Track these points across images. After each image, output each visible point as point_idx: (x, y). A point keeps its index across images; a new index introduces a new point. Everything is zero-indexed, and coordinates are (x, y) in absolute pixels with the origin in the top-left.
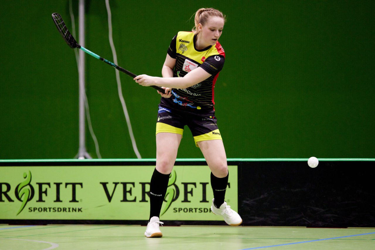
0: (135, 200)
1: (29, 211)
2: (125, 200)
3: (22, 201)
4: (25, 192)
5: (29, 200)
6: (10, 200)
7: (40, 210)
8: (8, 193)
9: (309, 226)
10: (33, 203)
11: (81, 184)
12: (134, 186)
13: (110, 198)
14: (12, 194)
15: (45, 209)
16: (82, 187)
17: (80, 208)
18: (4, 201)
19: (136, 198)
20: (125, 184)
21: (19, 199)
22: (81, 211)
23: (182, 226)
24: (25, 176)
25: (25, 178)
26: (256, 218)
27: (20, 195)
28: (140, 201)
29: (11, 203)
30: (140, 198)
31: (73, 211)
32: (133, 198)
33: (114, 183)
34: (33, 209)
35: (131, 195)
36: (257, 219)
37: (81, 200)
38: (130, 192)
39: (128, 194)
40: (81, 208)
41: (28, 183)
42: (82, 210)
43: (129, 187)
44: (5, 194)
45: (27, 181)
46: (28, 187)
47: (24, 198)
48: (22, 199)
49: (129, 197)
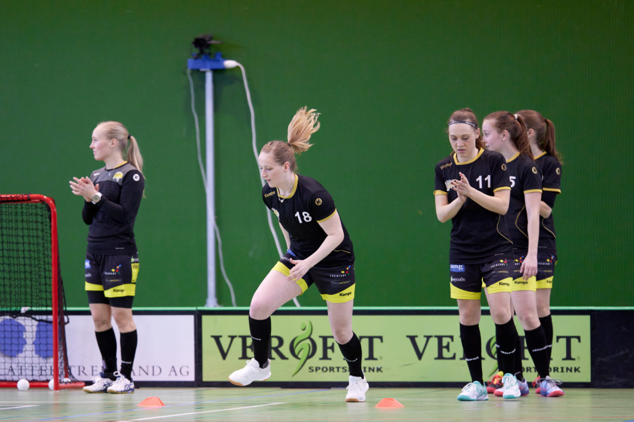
0: (454, 358)
1: (310, 372)
2: (440, 357)
3: (299, 359)
4: (304, 348)
5: (309, 357)
6: (283, 357)
7: (325, 369)
8: (281, 349)
10: (315, 361)
11: (381, 338)
12: (452, 340)
13: (420, 355)
14: (285, 350)
15: (332, 369)
16: (382, 341)
17: (379, 367)
18: (274, 359)
19: (455, 354)
20: (440, 338)
21: (296, 357)
22: (381, 371)
24: (303, 328)
25: (304, 330)
26: (614, 378)
27: (296, 351)
28: (461, 359)
29: (285, 361)
30: (460, 354)
31: (369, 371)
32: (450, 355)
33: (425, 336)
34: (314, 369)
35: (448, 351)
36: (615, 380)
37: (381, 358)
38: (447, 347)
39: (445, 350)
40: (381, 368)
41: (307, 336)
42: (382, 369)
43: (445, 341)
44: (276, 349)
45: (306, 333)
46: (308, 341)
47: (303, 355)
48: (300, 356)
49: (445, 353)
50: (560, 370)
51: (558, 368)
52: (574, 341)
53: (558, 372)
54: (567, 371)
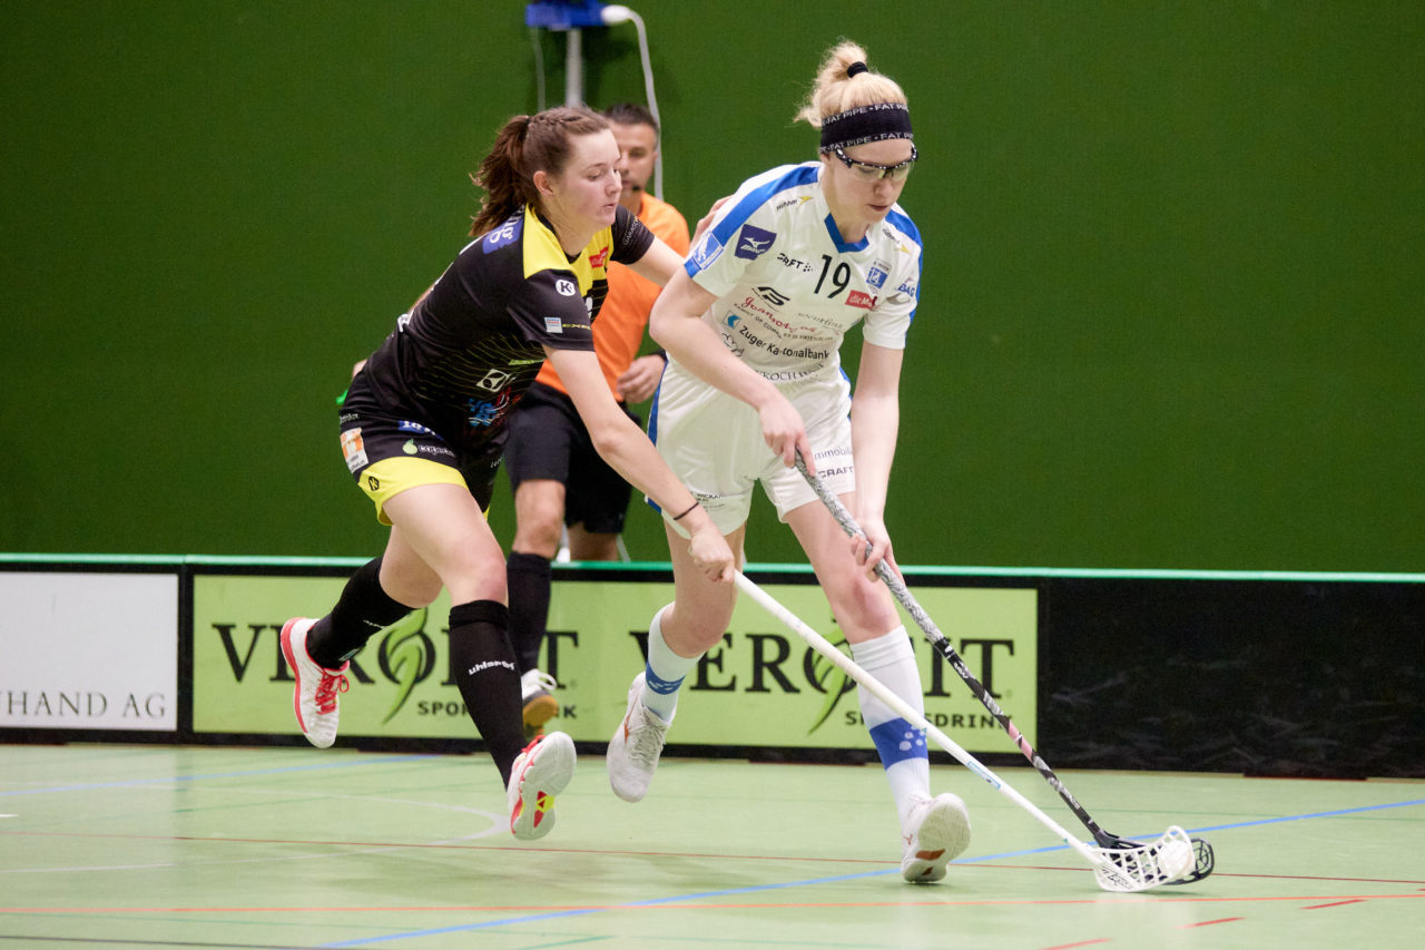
0: (731, 687)
1: (420, 713)
2: (702, 684)
3: (398, 682)
4: (408, 657)
5: (419, 679)
6: (363, 678)
7: (452, 709)
8: (359, 659)
9: (1252, 772)
10: (432, 689)
11: (574, 636)
12: (730, 645)
14: (368, 660)
16: (576, 644)
17: (569, 705)
19: (734, 679)
21: (391, 677)
22: (574, 716)
23: (871, 764)
26: (1092, 745)
27: (392, 664)
28: (748, 690)
29: (367, 687)
30: (746, 679)
32: (724, 680)
34: (430, 707)
35: (721, 669)
36: (1094, 749)
37: (573, 683)
38: (718, 661)
39: (712, 668)
40: (574, 707)
41: (416, 628)
42: (575, 712)
45: (414, 623)
46: (418, 641)
47: (406, 674)
48: (399, 676)
49: (714, 676)
50: (966, 721)
51: (962, 718)
52: (999, 652)
53: (962, 725)
54: (982, 725)
